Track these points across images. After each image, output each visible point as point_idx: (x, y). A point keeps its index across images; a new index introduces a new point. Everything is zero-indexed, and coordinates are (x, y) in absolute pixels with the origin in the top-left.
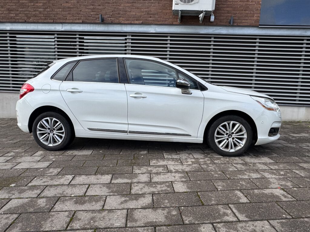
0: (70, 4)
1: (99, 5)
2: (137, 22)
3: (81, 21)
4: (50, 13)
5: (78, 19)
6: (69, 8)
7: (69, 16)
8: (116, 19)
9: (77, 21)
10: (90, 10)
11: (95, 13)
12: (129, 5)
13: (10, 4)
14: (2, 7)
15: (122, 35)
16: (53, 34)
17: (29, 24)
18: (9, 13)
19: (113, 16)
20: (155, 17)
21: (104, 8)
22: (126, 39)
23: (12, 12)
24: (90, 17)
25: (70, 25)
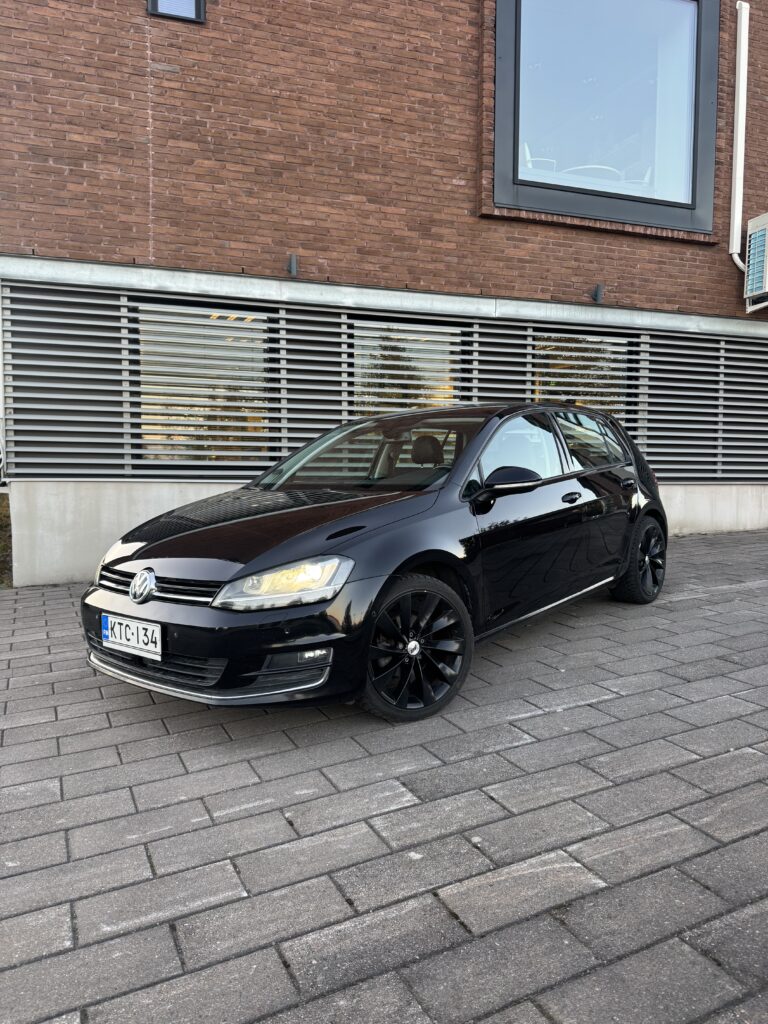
0: (523, 253)
1: (591, 262)
2: (667, 307)
3: (548, 296)
4: (475, 269)
5: (543, 291)
6: (520, 260)
7: (519, 280)
8: (630, 297)
9: (540, 296)
10: (571, 271)
11: (581, 279)
12: (653, 266)
13: (366, 236)
14: (342, 242)
15: (631, 334)
16: (470, 325)
17: (411, 294)
18: (361, 261)
19: (619, 289)
20: (703, 299)
21: (602, 270)
22: (637, 344)
23: (371, 258)
24: (569, 286)
25: (514, 303)
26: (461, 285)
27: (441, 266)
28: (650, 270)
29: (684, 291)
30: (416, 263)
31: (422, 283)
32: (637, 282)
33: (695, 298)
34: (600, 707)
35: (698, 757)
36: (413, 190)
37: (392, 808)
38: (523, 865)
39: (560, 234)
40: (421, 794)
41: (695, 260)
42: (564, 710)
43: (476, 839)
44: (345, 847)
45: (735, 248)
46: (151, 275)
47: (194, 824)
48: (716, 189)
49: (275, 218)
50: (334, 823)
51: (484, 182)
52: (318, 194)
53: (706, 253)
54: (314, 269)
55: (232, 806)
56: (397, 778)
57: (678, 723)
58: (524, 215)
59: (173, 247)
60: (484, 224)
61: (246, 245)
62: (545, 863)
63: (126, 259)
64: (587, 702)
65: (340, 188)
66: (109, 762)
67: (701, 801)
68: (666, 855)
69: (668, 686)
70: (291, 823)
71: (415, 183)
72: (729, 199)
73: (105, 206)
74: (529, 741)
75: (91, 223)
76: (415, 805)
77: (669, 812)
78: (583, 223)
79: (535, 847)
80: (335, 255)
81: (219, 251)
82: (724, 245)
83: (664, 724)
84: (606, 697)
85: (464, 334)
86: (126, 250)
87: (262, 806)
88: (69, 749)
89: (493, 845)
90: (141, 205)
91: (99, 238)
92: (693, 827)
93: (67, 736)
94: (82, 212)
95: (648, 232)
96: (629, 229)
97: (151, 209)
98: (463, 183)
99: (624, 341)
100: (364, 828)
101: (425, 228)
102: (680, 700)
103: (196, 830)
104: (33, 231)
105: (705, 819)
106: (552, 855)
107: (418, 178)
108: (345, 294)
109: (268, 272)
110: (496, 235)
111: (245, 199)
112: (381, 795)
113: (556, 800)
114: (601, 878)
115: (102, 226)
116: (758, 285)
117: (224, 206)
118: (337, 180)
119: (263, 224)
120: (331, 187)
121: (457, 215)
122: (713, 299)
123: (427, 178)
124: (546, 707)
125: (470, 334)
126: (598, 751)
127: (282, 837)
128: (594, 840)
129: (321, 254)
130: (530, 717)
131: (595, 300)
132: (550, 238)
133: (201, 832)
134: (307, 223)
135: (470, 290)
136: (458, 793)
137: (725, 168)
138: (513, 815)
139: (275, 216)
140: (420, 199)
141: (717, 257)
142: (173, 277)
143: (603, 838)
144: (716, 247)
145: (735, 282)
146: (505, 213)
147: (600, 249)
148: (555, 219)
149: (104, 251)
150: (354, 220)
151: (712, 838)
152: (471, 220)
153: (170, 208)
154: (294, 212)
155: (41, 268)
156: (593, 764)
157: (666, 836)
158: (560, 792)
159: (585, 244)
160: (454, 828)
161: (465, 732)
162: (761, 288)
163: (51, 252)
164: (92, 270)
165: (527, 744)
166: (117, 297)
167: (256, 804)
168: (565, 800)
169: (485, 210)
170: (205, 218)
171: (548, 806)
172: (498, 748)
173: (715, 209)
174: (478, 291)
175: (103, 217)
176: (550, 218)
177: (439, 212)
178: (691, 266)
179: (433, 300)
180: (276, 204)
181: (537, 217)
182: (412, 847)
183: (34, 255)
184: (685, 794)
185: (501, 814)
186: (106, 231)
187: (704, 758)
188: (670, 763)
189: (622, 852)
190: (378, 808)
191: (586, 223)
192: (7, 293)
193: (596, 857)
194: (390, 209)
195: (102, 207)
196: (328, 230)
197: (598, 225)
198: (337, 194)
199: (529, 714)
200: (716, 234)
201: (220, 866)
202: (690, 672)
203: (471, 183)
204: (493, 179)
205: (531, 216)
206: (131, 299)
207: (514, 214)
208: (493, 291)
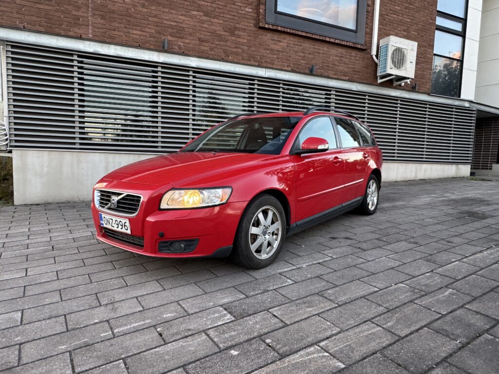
0: (279, 47)
1: (310, 54)
2: (344, 78)
3: (290, 69)
4: (256, 53)
5: (287, 66)
6: (278, 51)
7: (276, 60)
8: (327, 72)
9: (286, 68)
10: (300, 58)
11: (305, 62)
12: (338, 58)
13: (202, 32)
14: (190, 35)
15: (327, 89)
16: (253, 80)
17: (224, 63)
18: (200, 45)
19: (322, 68)
20: (359, 75)
21: (315, 58)
22: (330, 95)
23: (205, 44)
24: (300, 65)
25: (274, 71)
26: (249, 60)
27: (240, 50)
28: (336, 60)
29: (351, 71)
30: (227, 48)
31: (230, 58)
32: (330, 65)
33: (356, 74)
34: (324, 264)
35: (378, 290)
36: (226, 12)
37: (220, 324)
38: (297, 356)
39: (296, 39)
40: (235, 314)
41: (356, 57)
42: (307, 266)
43: (268, 341)
44: (192, 349)
45: (374, 52)
46: (90, 45)
47: (102, 337)
48: (366, 24)
49: (156, 20)
50: (186, 334)
51: (261, 11)
52: (178, 9)
53: (361, 54)
54: (176, 47)
55: (126, 325)
56: (221, 306)
57: (364, 272)
58: (279, 28)
59: (102, 30)
60: (261, 32)
61: (141, 32)
62: (308, 354)
63: (76, 35)
64: (318, 262)
65: (190, 8)
66: (54, 300)
67: (384, 313)
68: (373, 346)
69: (355, 253)
70: (161, 335)
71: (227, 8)
72: (372, 29)
73: (64, 5)
74: (291, 283)
75: (56, 14)
76: (232, 321)
77: (369, 320)
78: (306, 35)
79: (302, 344)
80: (187, 41)
81: (127, 35)
82: (369, 51)
83: (357, 272)
84: (326, 259)
85: (250, 84)
86: (76, 30)
87: (144, 324)
88: (31, 293)
89: (279, 344)
90: (84, 7)
91: (62, 22)
92: (383, 328)
93: (31, 285)
94: (52, 8)
95: (336, 42)
96: (328, 39)
97: (90, 10)
98: (250, 10)
99: (324, 92)
100: (204, 337)
101: (232, 31)
102: (362, 260)
103: (103, 341)
104: (23, 16)
105: (389, 324)
106: (312, 349)
107: (229, 6)
108: (192, 61)
109: (152, 47)
110: (266, 38)
111: (140, 9)
112: (213, 316)
113: (309, 315)
114: (340, 361)
115: (62, 16)
116: (384, 70)
117: (129, 11)
118: (189, 4)
119: (150, 22)
120: (185, 7)
121: (248, 26)
122: (363, 76)
123: (233, 6)
124: (297, 265)
125: (253, 84)
126: (327, 288)
127: (155, 344)
128: (333, 338)
129: (180, 40)
130: (290, 270)
131: (311, 72)
132: (291, 41)
133: (106, 342)
134: (172, 23)
135: (253, 63)
136: (256, 314)
137: (371, 14)
138: (286, 325)
139: (156, 19)
140: (229, 17)
141: (366, 56)
142: (102, 46)
143: (337, 337)
144: (365, 51)
145: (373, 68)
146: (271, 27)
147: (314, 48)
148: (294, 32)
149: (64, 30)
150: (197, 24)
151: (395, 334)
152: (254, 29)
153: (100, 9)
154: (166, 18)
155: (28, 36)
156: (325, 295)
157: (370, 334)
158: (311, 311)
159: (307, 45)
160: (256, 334)
161: (256, 279)
162: (385, 71)
163: (34, 28)
164: (57, 39)
165: (290, 285)
166: (72, 55)
167: (140, 323)
168: (314, 315)
169: (261, 25)
170: (120, 17)
171: (305, 319)
172: (275, 287)
173: (366, 33)
174: (257, 64)
175: (63, 12)
176: (291, 31)
177: (239, 24)
178: (354, 60)
179: (235, 67)
180: (157, 12)
181: (285, 30)
182: (232, 347)
183: (24, 29)
184: (376, 310)
185: (281, 325)
186: (65, 19)
187: (381, 290)
188: (365, 293)
189: (349, 345)
190: (211, 324)
191: (308, 35)
192: (9, 49)
193: (336, 349)
194: (215, 20)
195: (63, 6)
196: (184, 28)
197: (314, 36)
198: (188, 10)
199: (289, 269)
200: (366, 45)
201: (116, 364)
202: (364, 246)
203: (255, 11)
204: (265, 10)
205: (283, 29)
206: (79, 56)
207: (275, 28)
208: (264, 65)
